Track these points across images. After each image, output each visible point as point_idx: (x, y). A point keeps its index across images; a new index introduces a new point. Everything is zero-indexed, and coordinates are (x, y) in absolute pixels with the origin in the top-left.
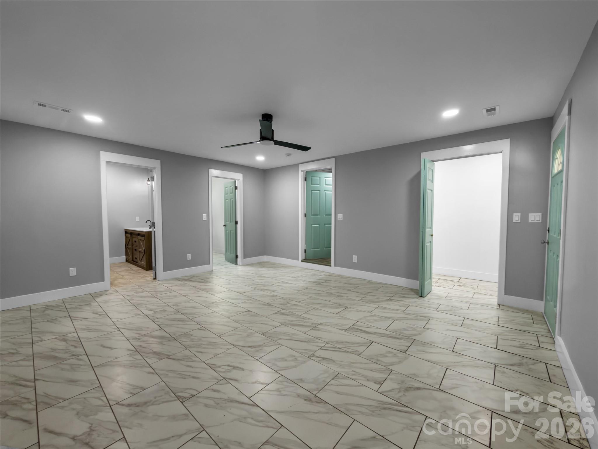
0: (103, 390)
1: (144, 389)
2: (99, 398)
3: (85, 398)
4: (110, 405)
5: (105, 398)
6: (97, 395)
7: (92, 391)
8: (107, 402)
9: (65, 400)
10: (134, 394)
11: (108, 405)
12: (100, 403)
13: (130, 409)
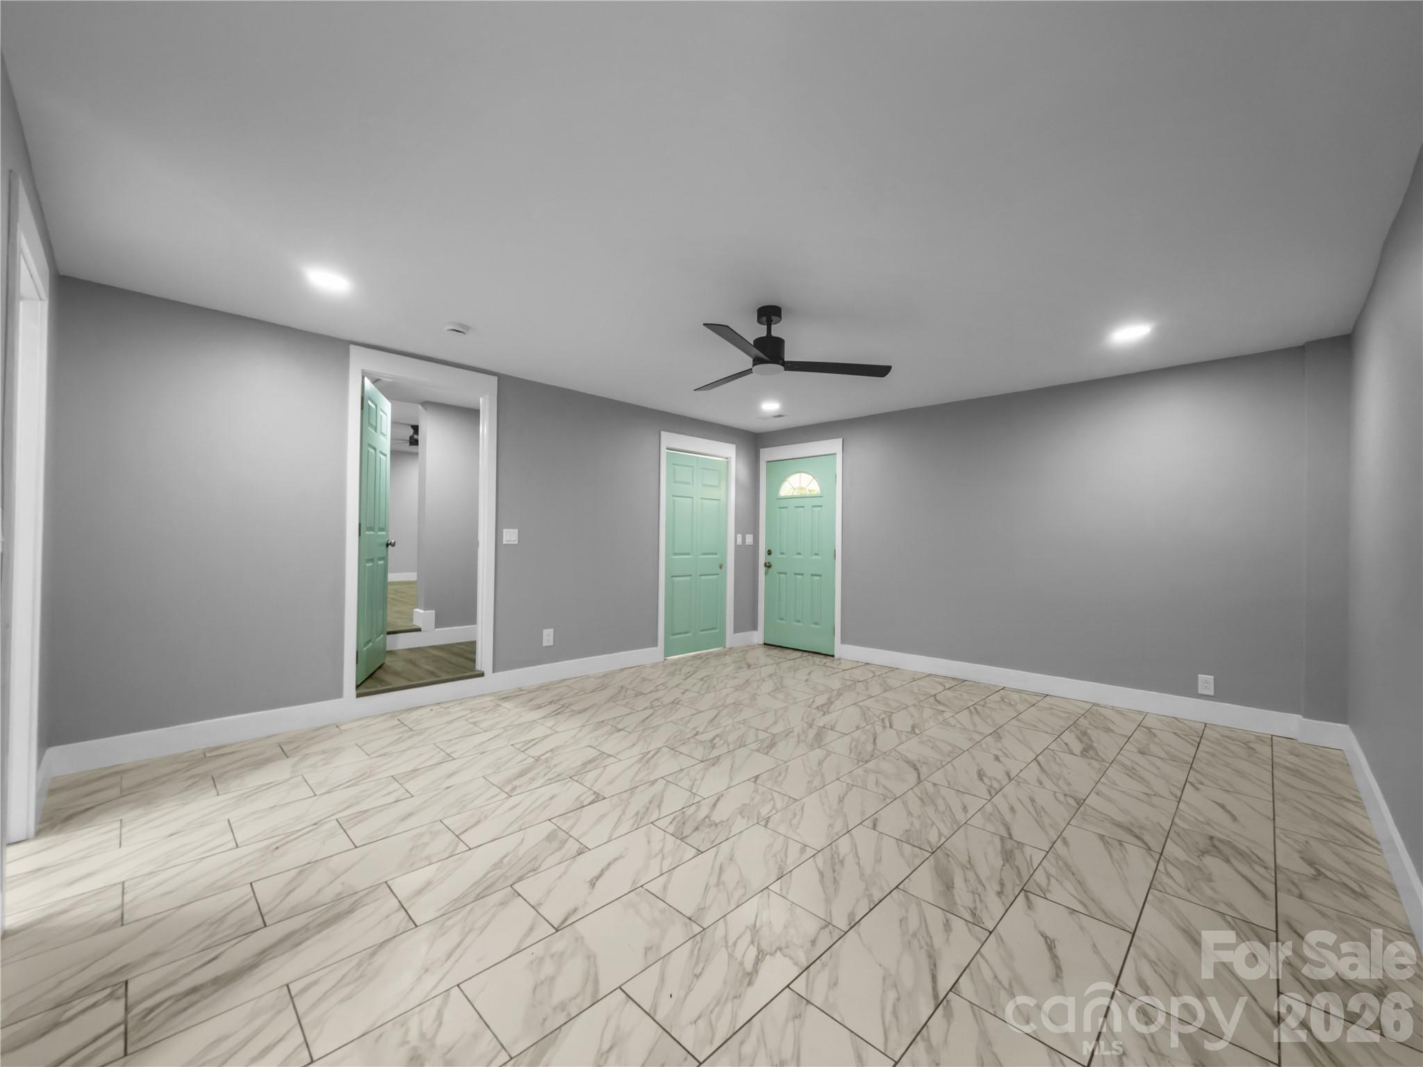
0: (1153, 880)
1: (1102, 837)
2: (1168, 874)
3: (1189, 890)
4: (1160, 856)
5: (1159, 868)
6: (1166, 880)
7: (1169, 890)
8: (1161, 862)
9: (1222, 914)
10: (1120, 842)
11: (1162, 857)
12: (1171, 869)
13: (1142, 834)
